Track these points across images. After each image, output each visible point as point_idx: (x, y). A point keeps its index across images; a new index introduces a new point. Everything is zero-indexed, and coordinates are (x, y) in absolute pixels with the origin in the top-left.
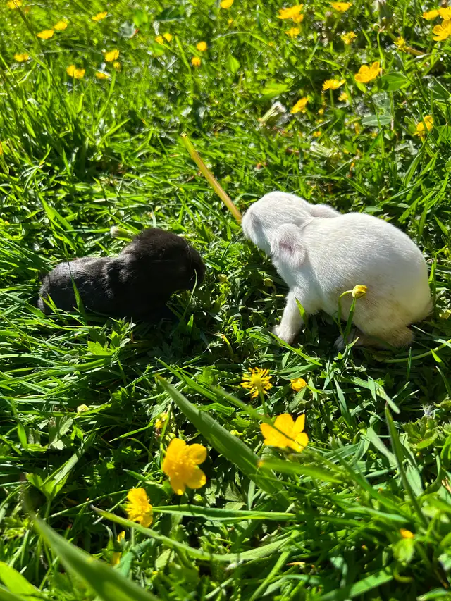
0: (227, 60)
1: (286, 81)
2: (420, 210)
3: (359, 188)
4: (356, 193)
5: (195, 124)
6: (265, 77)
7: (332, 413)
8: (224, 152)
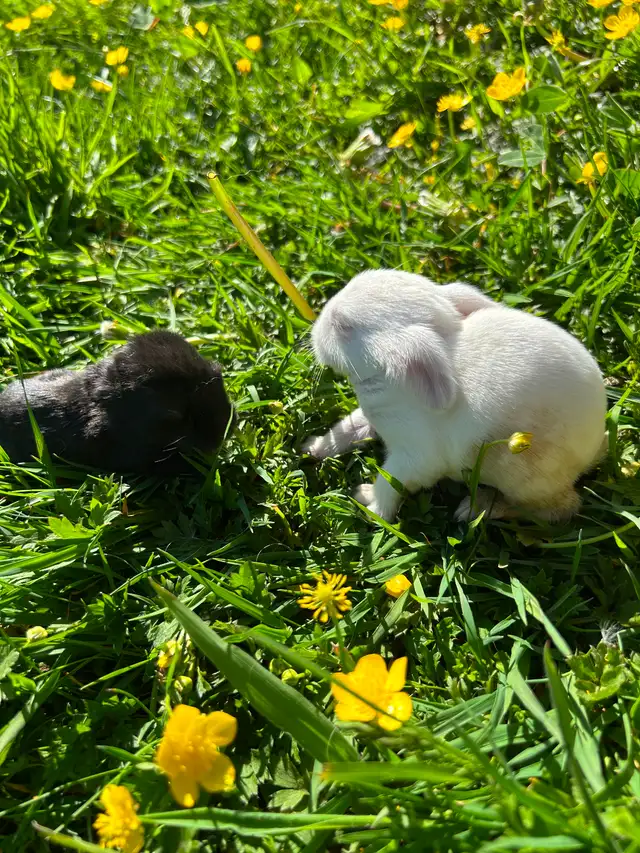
0: (293, 64)
1: (383, 98)
3: (494, 264)
4: (488, 273)
5: (242, 162)
6: (349, 92)
7: (452, 637)
8: (286, 206)
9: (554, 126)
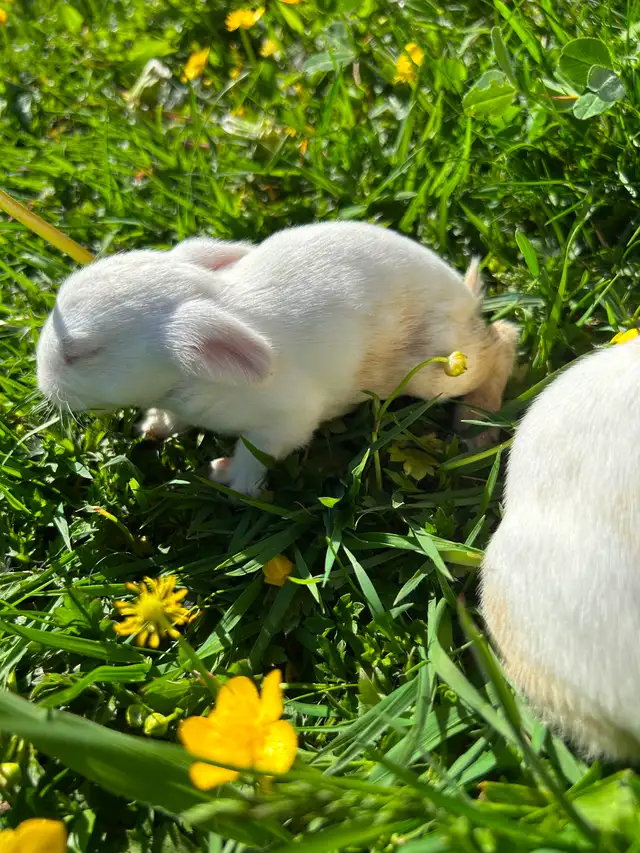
0: (60, 15)
1: (169, 34)
2: (433, 203)
3: (321, 182)
4: (319, 196)
5: (18, 127)
6: (131, 35)
7: (355, 618)
8: (75, 164)
9: (358, 36)
